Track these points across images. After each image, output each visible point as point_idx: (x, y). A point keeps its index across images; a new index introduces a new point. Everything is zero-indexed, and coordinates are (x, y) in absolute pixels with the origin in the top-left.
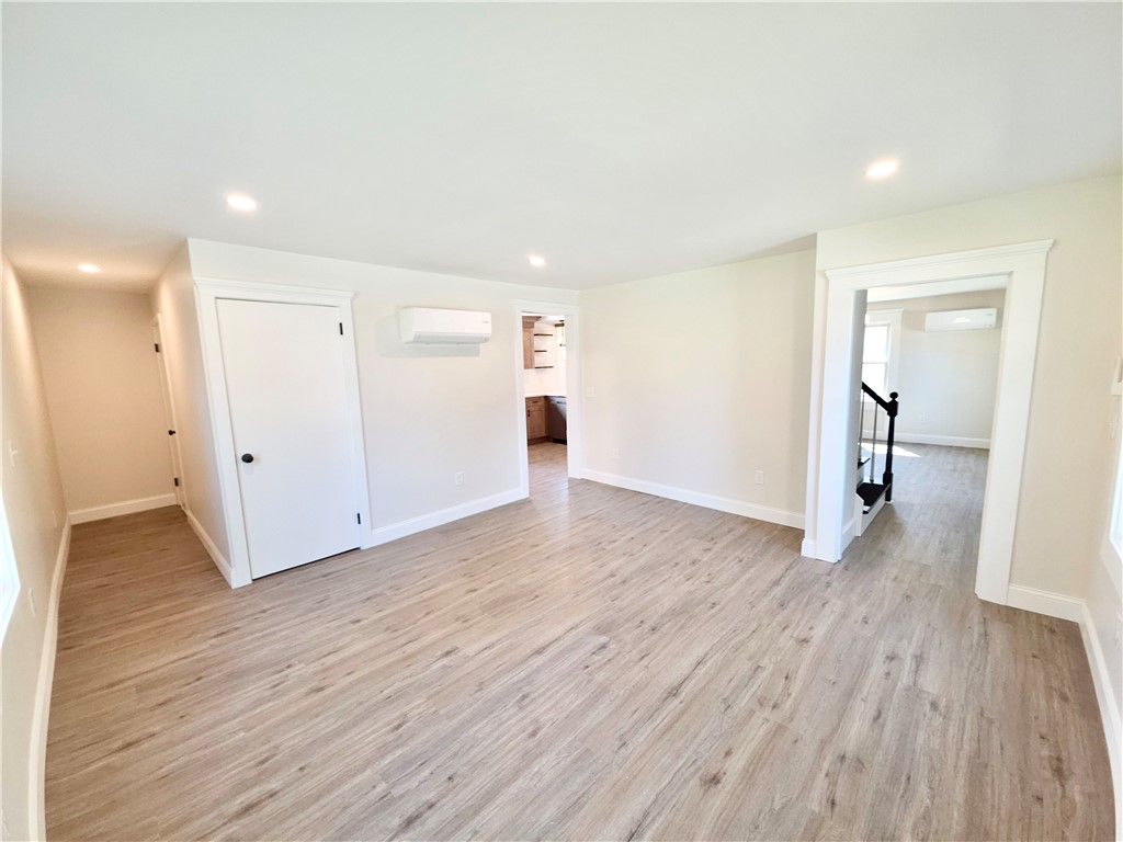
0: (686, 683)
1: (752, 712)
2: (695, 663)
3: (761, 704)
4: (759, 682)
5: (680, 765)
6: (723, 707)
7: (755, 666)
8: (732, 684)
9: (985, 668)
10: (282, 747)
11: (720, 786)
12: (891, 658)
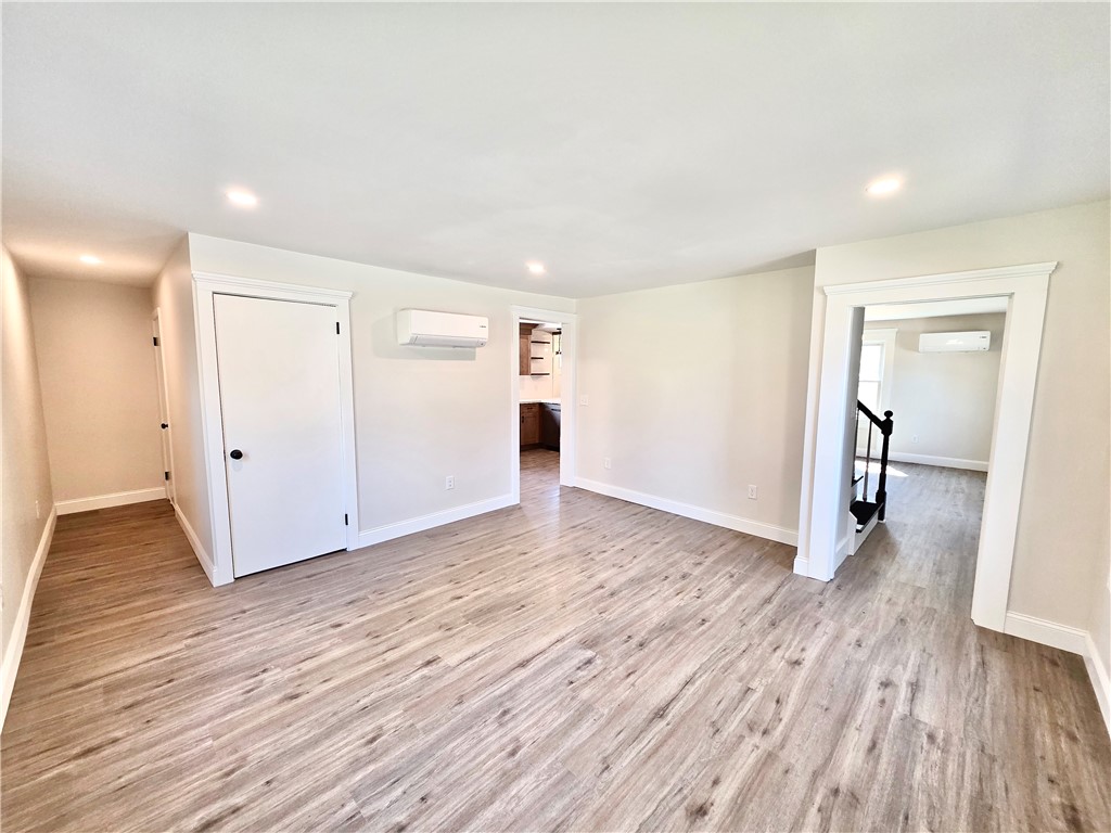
0: (674, 703)
1: (742, 737)
2: (683, 682)
3: (751, 729)
4: (748, 705)
5: (665, 793)
6: (711, 731)
7: (745, 689)
8: (722, 706)
9: (984, 699)
10: (249, 758)
11: (707, 818)
12: (885, 684)
